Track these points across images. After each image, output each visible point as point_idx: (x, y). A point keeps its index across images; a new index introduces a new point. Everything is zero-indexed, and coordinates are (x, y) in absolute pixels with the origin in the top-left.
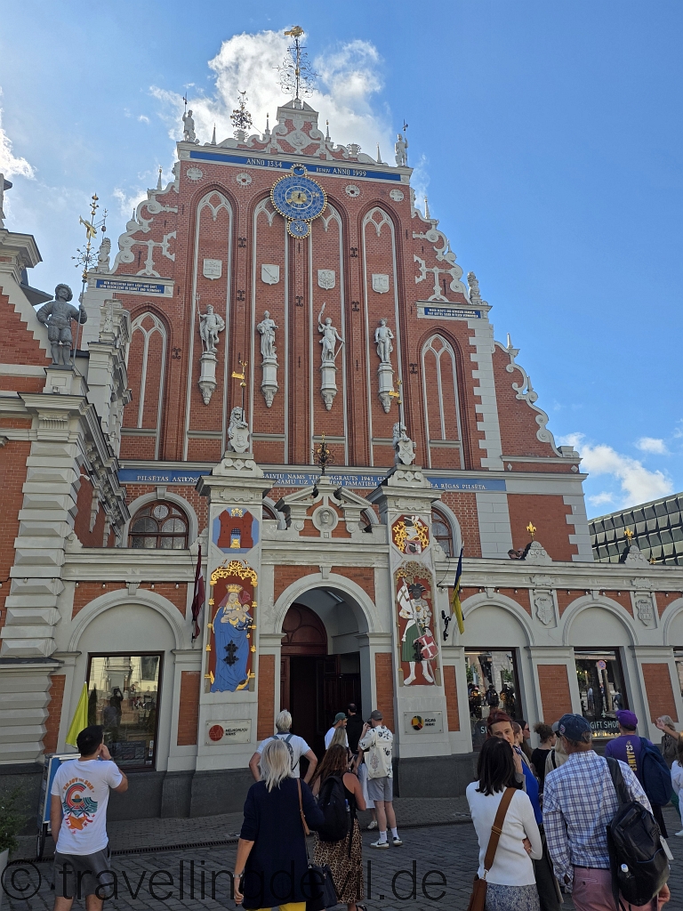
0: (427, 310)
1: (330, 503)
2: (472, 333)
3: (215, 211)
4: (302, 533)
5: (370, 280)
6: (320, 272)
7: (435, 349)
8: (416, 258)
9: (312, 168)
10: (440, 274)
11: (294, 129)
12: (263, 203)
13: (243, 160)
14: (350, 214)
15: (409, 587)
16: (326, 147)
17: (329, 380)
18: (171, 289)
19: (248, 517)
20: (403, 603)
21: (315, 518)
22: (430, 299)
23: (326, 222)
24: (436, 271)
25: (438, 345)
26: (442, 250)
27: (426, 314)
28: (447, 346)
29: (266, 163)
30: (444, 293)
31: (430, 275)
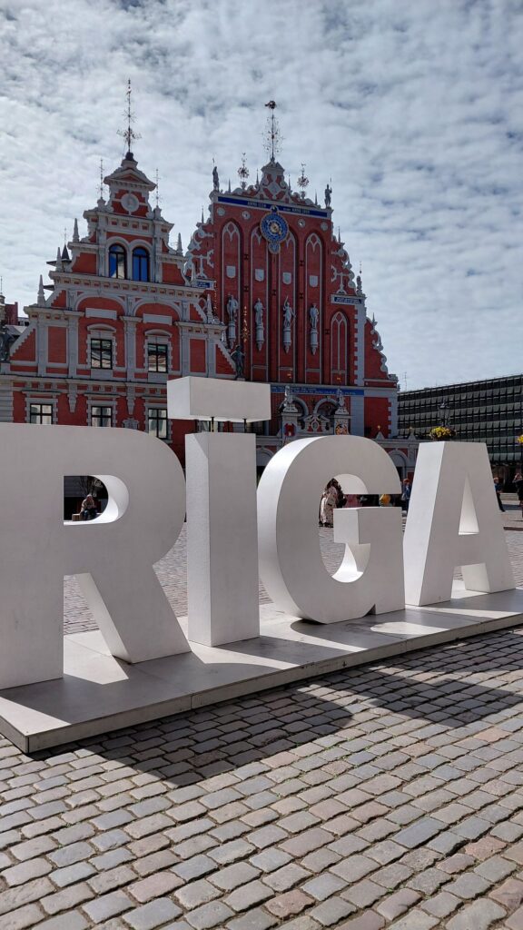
0: (336, 298)
2: (356, 312)
3: (231, 235)
5: (308, 279)
6: (284, 274)
7: (339, 320)
8: (332, 267)
9: (281, 208)
10: (343, 277)
11: (272, 180)
12: (255, 230)
13: (245, 203)
14: (300, 239)
16: (289, 194)
17: (288, 339)
22: (338, 292)
23: (287, 243)
24: (342, 274)
25: (339, 318)
26: (345, 262)
27: (335, 301)
28: (344, 319)
29: (258, 205)
30: (345, 288)
31: (339, 277)
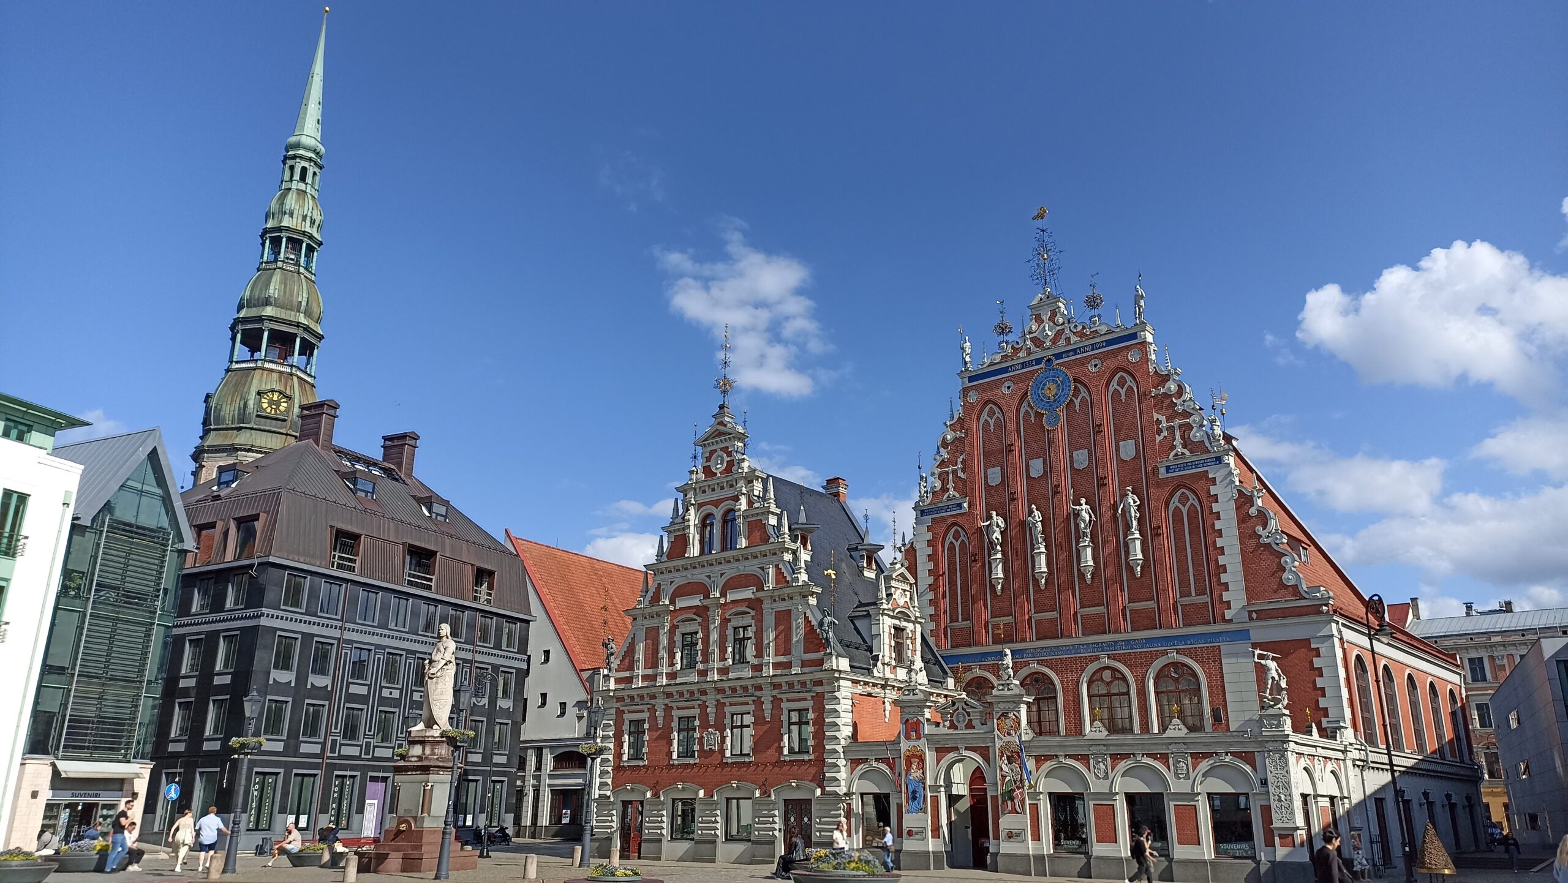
0: (1168, 468)
1: (963, 709)
2: (1213, 481)
3: (992, 422)
4: (949, 728)
5: (1118, 449)
6: (1075, 453)
7: (1183, 504)
8: (1156, 416)
9: (1058, 356)
10: (1180, 426)
11: (1043, 321)
12: (1025, 404)
13: (1005, 370)
14: (1094, 390)
15: (1008, 757)
16: (1070, 330)
17: (1085, 558)
18: (965, 505)
19: (919, 722)
20: (1004, 766)
21: (954, 718)
22: (1171, 456)
23: (1077, 402)
24: (1177, 422)
25: (1183, 500)
26: (1182, 399)
27: (1167, 472)
28: (1193, 500)
29: (1023, 365)
30: (1184, 446)
31: (1171, 429)
